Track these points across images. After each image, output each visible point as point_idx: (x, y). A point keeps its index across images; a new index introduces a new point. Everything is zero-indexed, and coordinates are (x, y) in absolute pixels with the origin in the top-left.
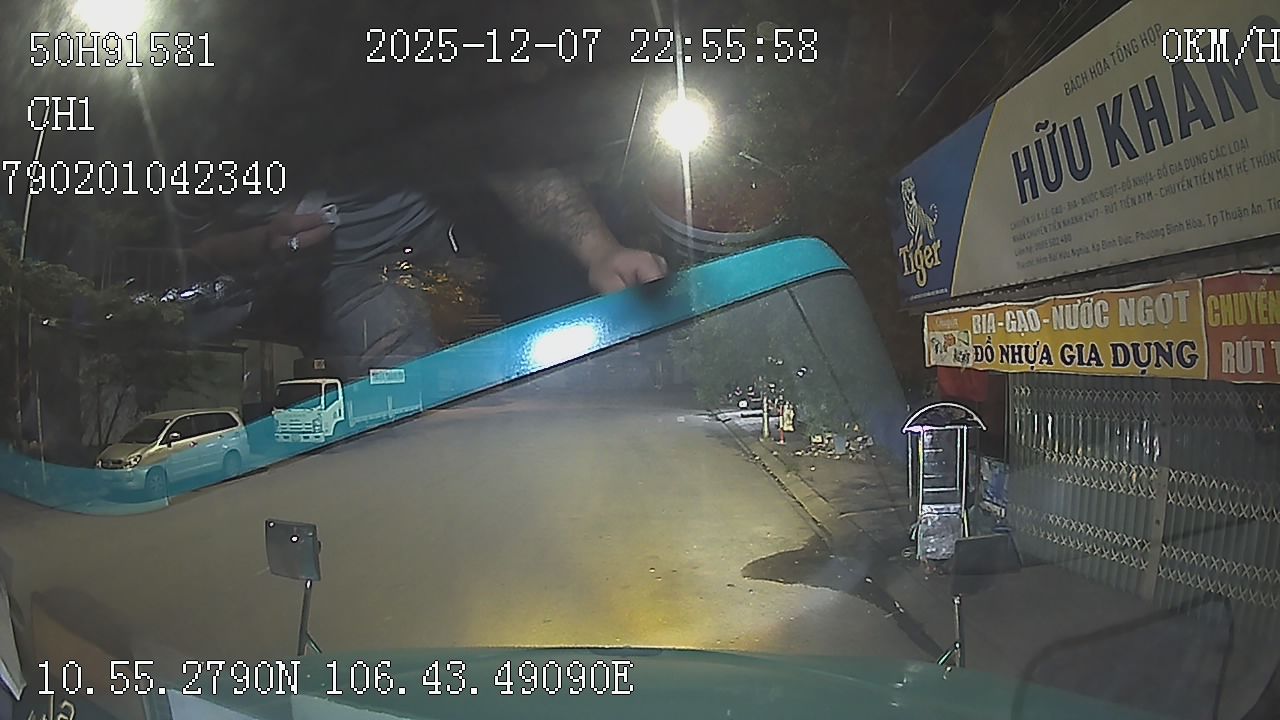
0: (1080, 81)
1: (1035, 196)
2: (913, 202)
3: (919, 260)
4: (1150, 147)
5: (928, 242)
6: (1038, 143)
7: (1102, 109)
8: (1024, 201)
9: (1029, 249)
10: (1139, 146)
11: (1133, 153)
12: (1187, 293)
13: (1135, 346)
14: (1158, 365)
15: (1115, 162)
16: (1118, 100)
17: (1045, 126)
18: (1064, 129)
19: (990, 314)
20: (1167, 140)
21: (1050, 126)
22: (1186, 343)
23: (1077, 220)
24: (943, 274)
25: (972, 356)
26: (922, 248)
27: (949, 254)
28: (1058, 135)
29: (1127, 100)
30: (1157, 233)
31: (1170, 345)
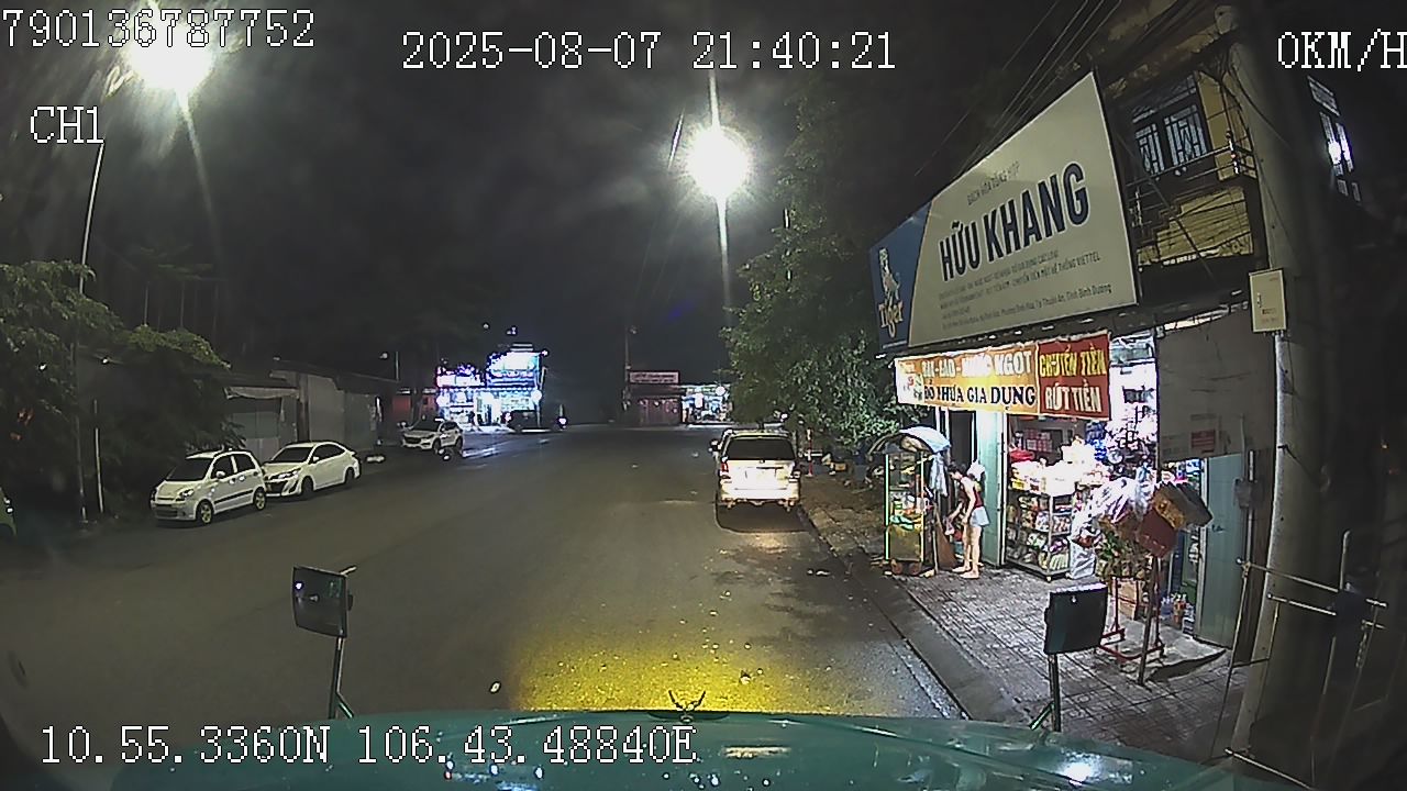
0: (976, 195)
1: (952, 276)
2: (886, 268)
3: (891, 315)
4: (1009, 251)
5: (896, 303)
6: (954, 237)
7: (986, 218)
8: (946, 279)
9: (950, 316)
10: (1004, 251)
11: (1000, 255)
12: (1030, 353)
13: (1004, 388)
14: (1015, 403)
15: (991, 259)
16: (994, 213)
17: (955, 225)
18: (967, 229)
19: (932, 363)
20: (1018, 247)
21: (959, 228)
22: (1032, 388)
23: (972, 297)
24: (903, 328)
25: (923, 395)
26: (892, 307)
27: (907, 311)
28: (964, 233)
29: (999, 213)
30: (1012, 311)
31: (1022, 388)
